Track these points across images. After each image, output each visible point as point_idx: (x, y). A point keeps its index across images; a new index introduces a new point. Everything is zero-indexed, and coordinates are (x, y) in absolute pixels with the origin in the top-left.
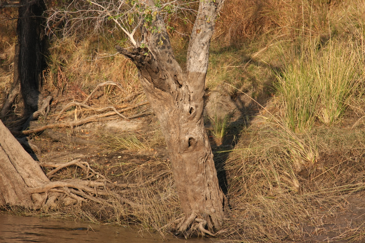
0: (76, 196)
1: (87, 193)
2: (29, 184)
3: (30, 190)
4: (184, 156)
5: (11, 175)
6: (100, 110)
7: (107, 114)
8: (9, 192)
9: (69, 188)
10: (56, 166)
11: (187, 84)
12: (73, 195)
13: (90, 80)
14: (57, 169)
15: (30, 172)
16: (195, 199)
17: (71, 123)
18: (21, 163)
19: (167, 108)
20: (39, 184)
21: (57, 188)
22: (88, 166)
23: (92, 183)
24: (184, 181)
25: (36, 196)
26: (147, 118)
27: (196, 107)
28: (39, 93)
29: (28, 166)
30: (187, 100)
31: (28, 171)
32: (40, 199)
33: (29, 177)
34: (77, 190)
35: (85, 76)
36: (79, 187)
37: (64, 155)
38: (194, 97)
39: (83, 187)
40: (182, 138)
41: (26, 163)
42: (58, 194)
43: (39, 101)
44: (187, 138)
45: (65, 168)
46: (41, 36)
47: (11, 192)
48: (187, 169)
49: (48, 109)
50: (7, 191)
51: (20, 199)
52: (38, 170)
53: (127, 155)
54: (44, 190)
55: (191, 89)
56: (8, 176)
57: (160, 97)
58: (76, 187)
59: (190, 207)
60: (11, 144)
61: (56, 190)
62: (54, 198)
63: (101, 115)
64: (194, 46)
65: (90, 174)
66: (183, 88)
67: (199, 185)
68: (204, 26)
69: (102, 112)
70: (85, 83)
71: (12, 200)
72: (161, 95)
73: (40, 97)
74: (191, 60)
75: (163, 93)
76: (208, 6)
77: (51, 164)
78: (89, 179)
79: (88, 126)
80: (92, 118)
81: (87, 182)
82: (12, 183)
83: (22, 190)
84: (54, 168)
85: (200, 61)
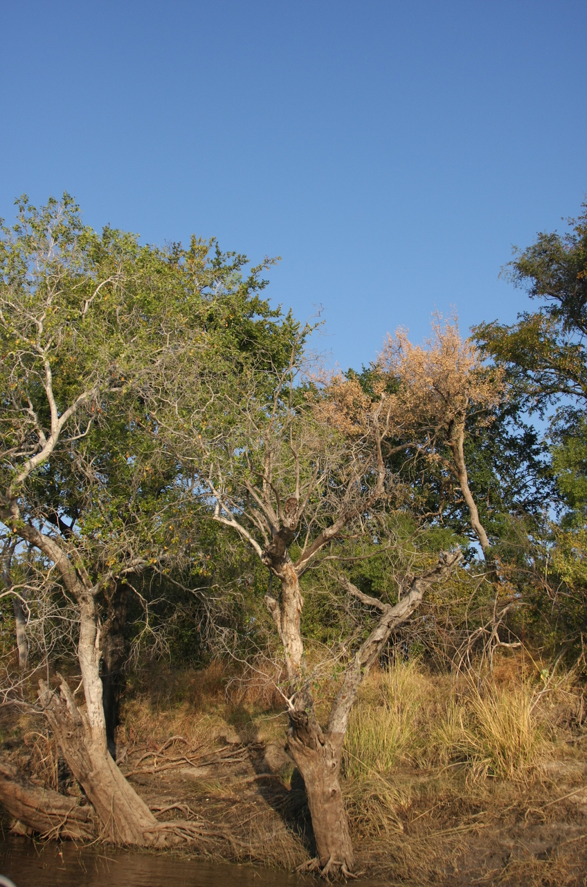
0: (185, 836)
1: (193, 832)
2: (142, 825)
3: (143, 830)
4: (326, 806)
5: (128, 816)
6: (174, 759)
7: (180, 762)
8: (127, 831)
9: (178, 828)
10: (161, 808)
11: (330, 742)
12: (183, 835)
13: (156, 733)
14: (162, 811)
15: (142, 814)
16: (333, 843)
17: (152, 769)
18: (135, 807)
19: (312, 764)
20: (150, 824)
21: (167, 828)
22: (189, 808)
23: (194, 823)
24: (325, 828)
25: (148, 835)
26: (214, 766)
27: (337, 762)
28: (115, 744)
29: (140, 809)
30: (329, 756)
31: (140, 813)
32: (151, 837)
33: (141, 818)
34: (184, 829)
35: (152, 731)
36: (186, 827)
37: (155, 797)
38: (335, 754)
39: (190, 827)
40: (326, 789)
41: (139, 806)
42: (166, 833)
43: (117, 751)
44: (330, 790)
45: (168, 810)
46: (117, 699)
47: (128, 832)
48: (328, 818)
49: (127, 757)
50: (125, 831)
51: (135, 838)
52: (148, 811)
53: (214, 798)
54: (155, 830)
55: (333, 747)
56: (126, 818)
57: (307, 754)
58: (183, 827)
59: (328, 851)
60: (128, 790)
61: (165, 830)
62: (164, 836)
63: (174, 763)
64: (338, 709)
65: (189, 815)
66: (326, 746)
67: (337, 831)
68: (350, 693)
69: (175, 761)
70: (152, 736)
71: (129, 839)
72: (309, 752)
73: (117, 747)
74: (335, 722)
75: (311, 751)
76: (355, 676)
77: (156, 807)
78: (190, 820)
79: (165, 772)
80: (168, 765)
81: (190, 823)
82: (129, 823)
83: (137, 830)
84: (159, 810)
85: (343, 723)
